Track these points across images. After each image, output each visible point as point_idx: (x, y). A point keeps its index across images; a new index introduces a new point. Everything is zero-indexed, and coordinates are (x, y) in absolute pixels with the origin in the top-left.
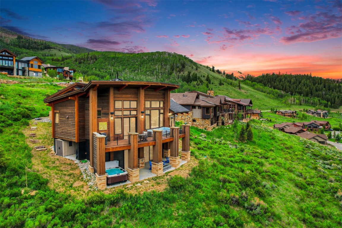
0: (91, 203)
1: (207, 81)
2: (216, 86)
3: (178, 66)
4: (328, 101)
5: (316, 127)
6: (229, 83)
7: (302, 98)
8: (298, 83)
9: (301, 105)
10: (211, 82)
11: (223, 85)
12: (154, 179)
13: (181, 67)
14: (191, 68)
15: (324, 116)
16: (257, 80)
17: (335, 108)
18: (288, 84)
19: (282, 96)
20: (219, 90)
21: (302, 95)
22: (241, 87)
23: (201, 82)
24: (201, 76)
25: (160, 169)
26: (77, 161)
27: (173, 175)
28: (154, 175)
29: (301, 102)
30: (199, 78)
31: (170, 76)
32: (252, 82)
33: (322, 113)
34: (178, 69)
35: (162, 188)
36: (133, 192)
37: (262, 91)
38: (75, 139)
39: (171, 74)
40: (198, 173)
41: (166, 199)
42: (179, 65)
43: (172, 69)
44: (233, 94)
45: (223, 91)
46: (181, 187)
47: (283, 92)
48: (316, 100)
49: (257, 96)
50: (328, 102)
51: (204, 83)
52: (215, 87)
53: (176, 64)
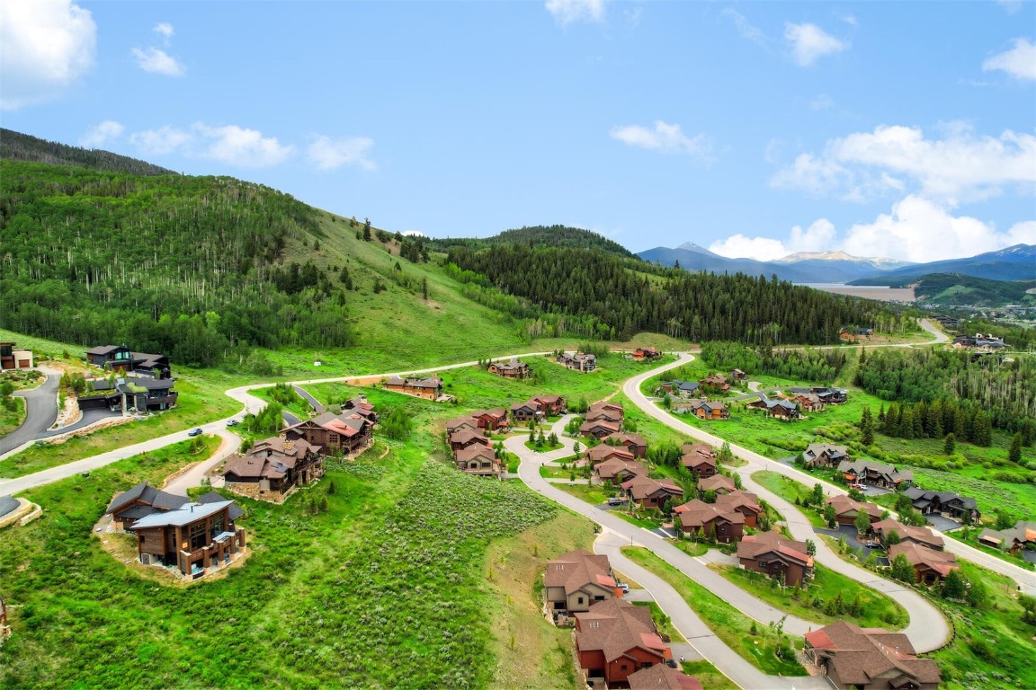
0: (189, 589)
1: (343, 281)
2: (365, 295)
3: (267, 242)
4: (611, 325)
5: (531, 414)
6: (402, 281)
7: (561, 318)
8: (564, 274)
9: (556, 335)
10: (354, 287)
11: (383, 292)
12: (220, 571)
13: (273, 245)
14: (302, 244)
15: (585, 369)
16: (477, 265)
17: (623, 341)
18: (541, 277)
19: (520, 314)
20: (373, 308)
21: (566, 308)
22: (429, 292)
23: (328, 288)
24: (329, 269)
25: (223, 564)
26: (165, 567)
27: (232, 566)
28: (219, 569)
29: (556, 329)
30: (323, 277)
31: (243, 276)
32: (464, 270)
33: (582, 361)
34: (266, 249)
35: (224, 576)
36: (209, 581)
37: (479, 301)
38: (162, 553)
39: (244, 270)
40: (249, 562)
41: (227, 582)
42: (268, 237)
43: (251, 251)
44: (404, 318)
45: (381, 309)
46: (236, 574)
47: (525, 304)
48: (590, 321)
49: (461, 318)
50: (611, 328)
51: (334, 289)
52: (364, 298)
53: (260, 236)
